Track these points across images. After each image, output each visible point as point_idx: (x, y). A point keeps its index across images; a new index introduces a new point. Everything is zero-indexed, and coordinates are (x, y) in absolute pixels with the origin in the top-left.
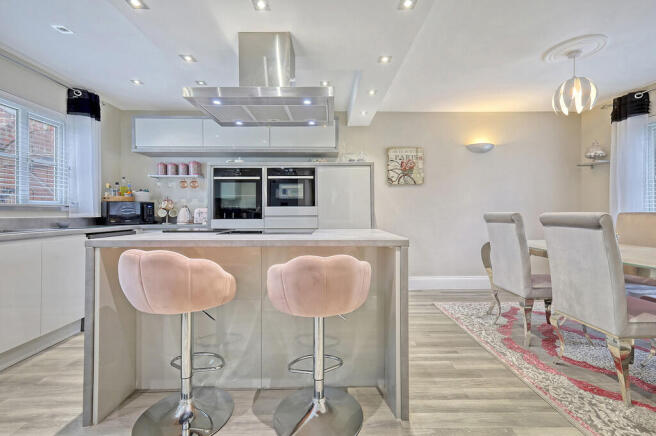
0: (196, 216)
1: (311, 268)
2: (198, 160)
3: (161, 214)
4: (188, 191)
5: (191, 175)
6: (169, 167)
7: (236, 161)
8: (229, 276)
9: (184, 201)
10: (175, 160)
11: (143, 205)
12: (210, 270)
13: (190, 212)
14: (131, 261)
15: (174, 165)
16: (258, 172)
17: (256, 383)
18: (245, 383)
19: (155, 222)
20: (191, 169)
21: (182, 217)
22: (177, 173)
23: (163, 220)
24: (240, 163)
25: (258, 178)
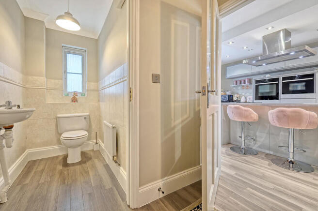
0: (248, 99)
1: (282, 111)
2: (249, 77)
3: (235, 99)
4: (245, 90)
5: (247, 84)
6: (238, 82)
7: (267, 76)
8: (256, 113)
9: (243, 94)
10: (240, 79)
11: (229, 96)
12: (249, 111)
13: (246, 98)
14: (230, 107)
15: (240, 81)
16: (277, 79)
17: (267, 152)
18: (263, 150)
19: (233, 102)
20: (246, 82)
21: (243, 100)
22: (241, 83)
23: (236, 101)
24: (268, 76)
25: (277, 82)
